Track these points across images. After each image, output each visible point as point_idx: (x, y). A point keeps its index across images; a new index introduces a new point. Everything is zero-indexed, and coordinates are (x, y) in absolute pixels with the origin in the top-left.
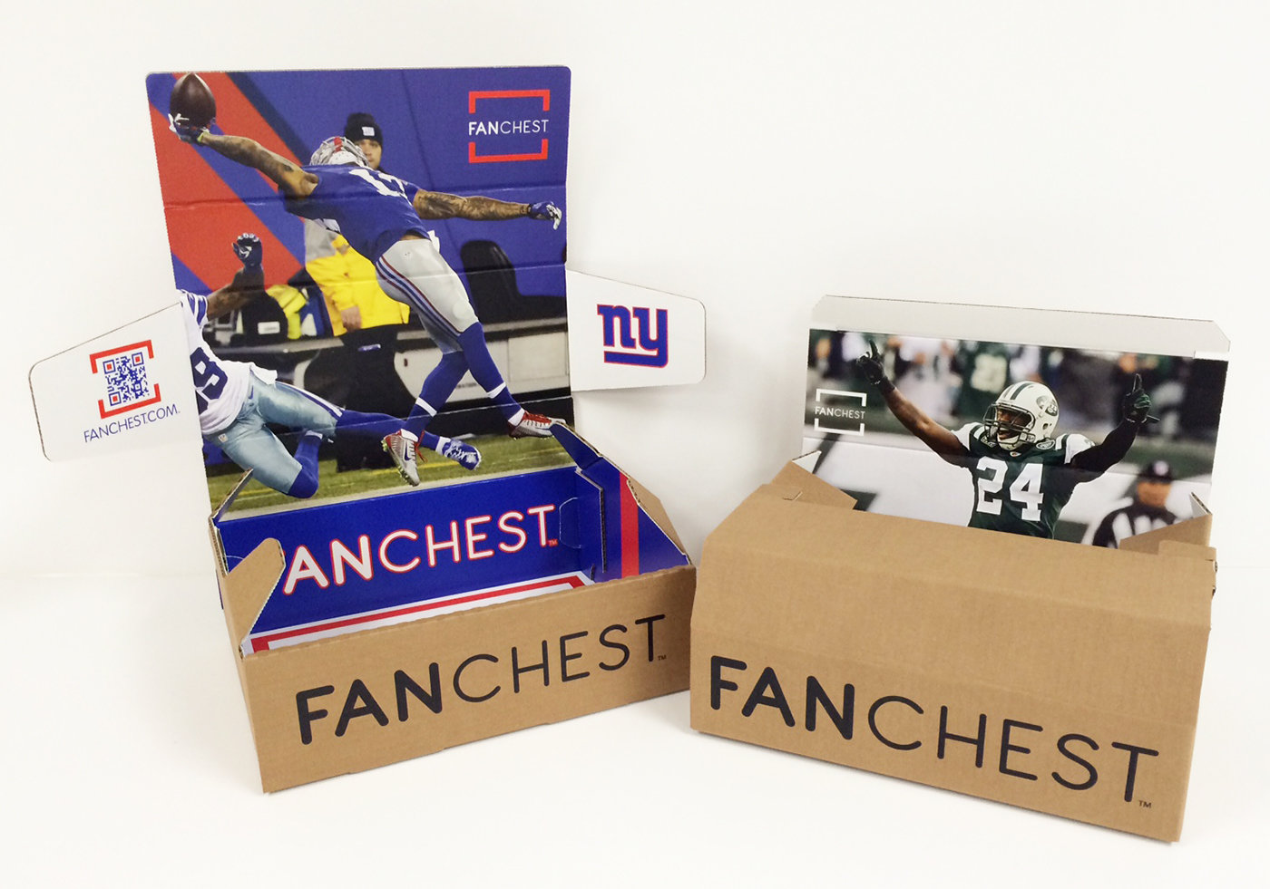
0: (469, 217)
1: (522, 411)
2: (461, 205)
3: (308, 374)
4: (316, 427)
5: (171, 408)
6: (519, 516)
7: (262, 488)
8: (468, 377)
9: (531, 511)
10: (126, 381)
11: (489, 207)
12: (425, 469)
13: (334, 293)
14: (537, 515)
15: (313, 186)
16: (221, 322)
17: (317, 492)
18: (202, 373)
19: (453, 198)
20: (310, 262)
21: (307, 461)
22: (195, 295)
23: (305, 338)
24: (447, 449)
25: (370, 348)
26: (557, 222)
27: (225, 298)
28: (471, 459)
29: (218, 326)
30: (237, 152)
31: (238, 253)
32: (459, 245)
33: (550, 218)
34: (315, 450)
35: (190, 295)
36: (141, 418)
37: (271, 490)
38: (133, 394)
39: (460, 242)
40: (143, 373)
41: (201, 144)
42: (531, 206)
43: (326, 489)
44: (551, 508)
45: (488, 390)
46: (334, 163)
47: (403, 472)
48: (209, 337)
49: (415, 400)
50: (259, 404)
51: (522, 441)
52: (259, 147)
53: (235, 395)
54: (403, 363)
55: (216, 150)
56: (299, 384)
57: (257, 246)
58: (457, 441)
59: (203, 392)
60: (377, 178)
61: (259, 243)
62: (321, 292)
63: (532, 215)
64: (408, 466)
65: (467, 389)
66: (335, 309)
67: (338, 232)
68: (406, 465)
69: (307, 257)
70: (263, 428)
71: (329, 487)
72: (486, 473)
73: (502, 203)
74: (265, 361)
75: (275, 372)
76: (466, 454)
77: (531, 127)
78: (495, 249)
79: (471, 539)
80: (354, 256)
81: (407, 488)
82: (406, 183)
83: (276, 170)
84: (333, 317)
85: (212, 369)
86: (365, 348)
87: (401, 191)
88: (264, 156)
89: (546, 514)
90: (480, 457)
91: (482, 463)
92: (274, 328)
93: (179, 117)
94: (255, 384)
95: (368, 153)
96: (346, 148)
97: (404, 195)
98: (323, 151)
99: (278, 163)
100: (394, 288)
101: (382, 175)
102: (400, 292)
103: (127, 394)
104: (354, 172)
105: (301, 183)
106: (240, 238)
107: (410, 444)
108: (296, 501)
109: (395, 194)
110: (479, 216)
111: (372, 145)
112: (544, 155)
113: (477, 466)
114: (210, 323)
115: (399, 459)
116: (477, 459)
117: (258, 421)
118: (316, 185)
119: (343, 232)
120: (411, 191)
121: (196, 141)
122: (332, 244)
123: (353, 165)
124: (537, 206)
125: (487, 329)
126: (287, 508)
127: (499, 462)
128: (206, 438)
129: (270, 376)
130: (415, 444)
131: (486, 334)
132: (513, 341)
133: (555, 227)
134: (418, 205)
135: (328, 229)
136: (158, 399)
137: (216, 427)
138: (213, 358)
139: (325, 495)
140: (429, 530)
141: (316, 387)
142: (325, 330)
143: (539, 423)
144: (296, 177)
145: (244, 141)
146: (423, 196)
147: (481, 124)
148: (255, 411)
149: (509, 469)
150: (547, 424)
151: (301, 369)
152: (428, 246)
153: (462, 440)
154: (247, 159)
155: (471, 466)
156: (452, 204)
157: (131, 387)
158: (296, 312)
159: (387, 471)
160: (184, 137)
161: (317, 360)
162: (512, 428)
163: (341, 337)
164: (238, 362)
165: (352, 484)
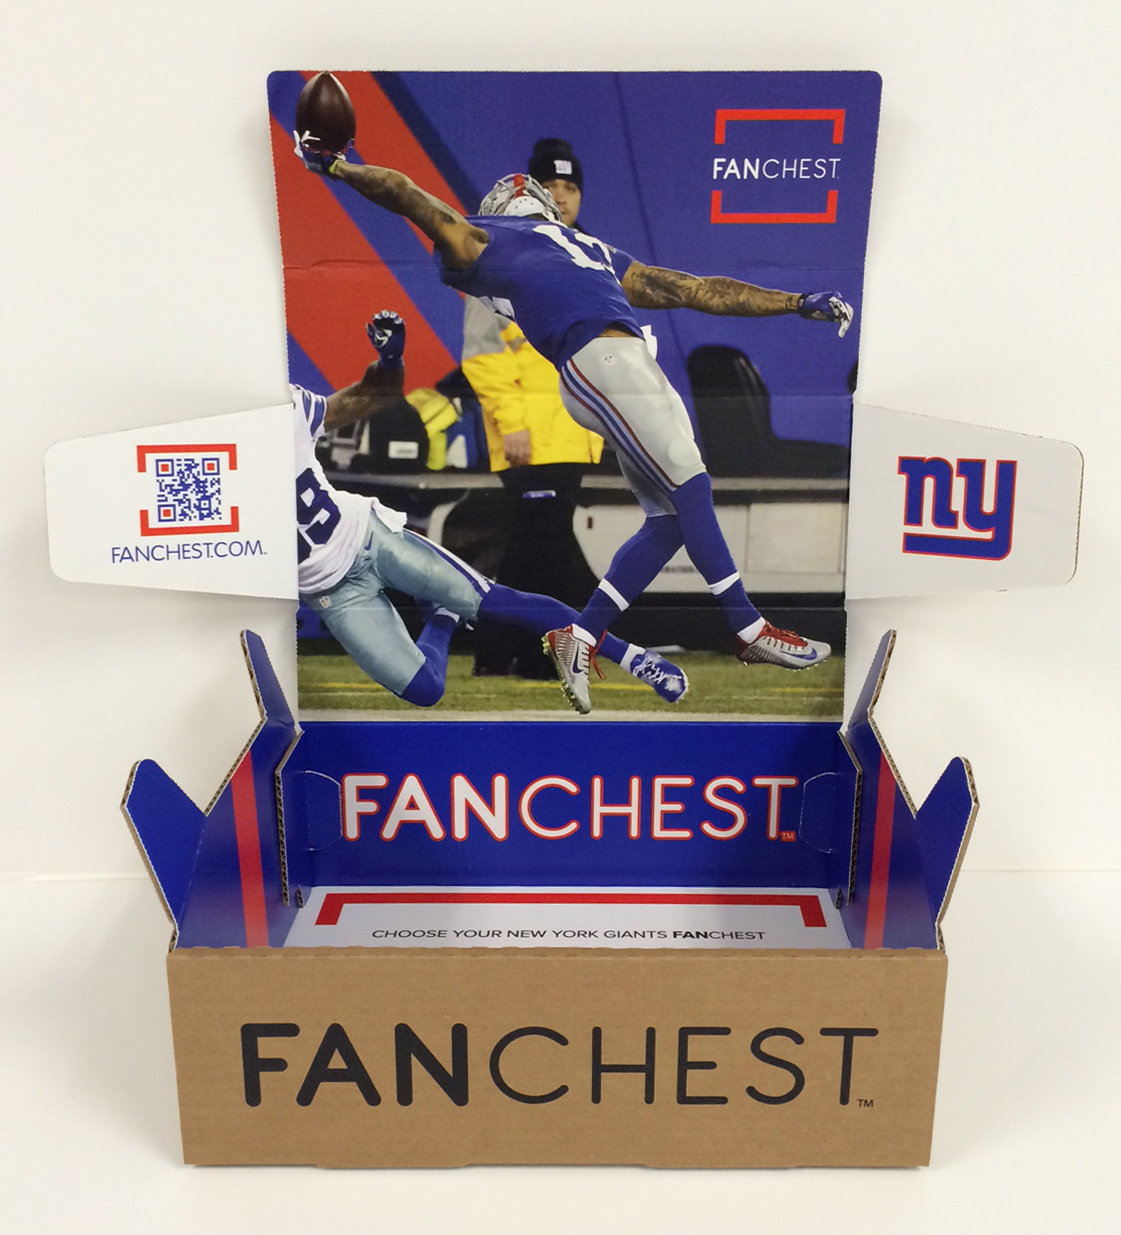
0: (705, 309)
1: (761, 622)
2: (694, 289)
3: (450, 523)
4: (453, 605)
5: (253, 545)
6: (739, 787)
7: (366, 682)
8: (681, 557)
9: (759, 781)
10: (188, 492)
11: (738, 294)
12: (602, 690)
13: (497, 408)
14: (767, 789)
15: (481, 247)
16: (341, 435)
17: (441, 700)
18: (309, 504)
19: (683, 277)
20: (470, 359)
21: (432, 651)
22: (312, 394)
23: (451, 470)
24: (639, 663)
25: (540, 494)
26: (845, 325)
27: (349, 401)
28: (673, 685)
29: (337, 440)
30: (382, 190)
31: (372, 337)
32: (687, 352)
33: (834, 319)
34: (447, 637)
35: (307, 392)
36: (203, 549)
37: (381, 686)
38: (197, 513)
39: (688, 349)
40: (216, 487)
41: (334, 177)
42: (804, 297)
43: (456, 699)
44: (791, 782)
45: (711, 580)
46: (512, 214)
47: (569, 689)
48: (323, 455)
49: (599, 582)
50: (378, 559)
51: (758, 668)
52: (411, 184)
53: (348, 541)
54: (585, 524)
55: (353, 186)
56: (434, 538)
57: (399, 330)
58: (654, 654)
59: (307, 532)
60: (573, 240)
61: (401, 326)
62: (480, 405)
63: (805, 311)
64: (577, 681)
65: (679, 576)
66: (497, 431)
67: (510, 318)
68: (573, 680)
69: (466, 352)
70: (380, 595)
71: (459, 695)
72: (694, 711)
73: (759, 290)
74: (393, 498)
75: (405, 514)
76: (666, 676)
77: (812, 169)
78: (742, 361)
79: (659, 807)
80: (530, 355)
81: (572, 716)
82: (615, 250)
83: (432, 220)
84: (493, 444)
85: (323, 500)
86: (533, 494)
87: (607, 263)
88: (415, 197)
89: (783, 789)
90: (687, 684)
91: (689, 695)
92: (410, 451)
93: (307, 135)
94: (375, 528)
95: (562, 200)
96: (530, 191)
97: (611, 270)
98: (498, 195)
99: (435, 210)
100: (583, 408)
101: (580, 237)
102: (593, 416)
103: (187, 510)
104: (540, 229)
105: (465, 241)
106: (377, 316)
107: (583, 649)
108: (410, 708)
109: (598, 266)
110: (722, 308)
111: (568, 188)
112: (830, 216)
113: (682, 697)
114: (327, 434)
115: (565, 669)
116: (683, 688)
117: (374, 584)
118: (486, 245)
119: (520, 318)
120: (621, 264)
121: (329, 174)
122: (502, 336)
123: (539, 218)
124: (814, 298)
125: (717, 484)
126: (398, 716)
127: (716, 696)
128: (305, 600)
129: (397, 519)
130: (591, 649)
131: (716, 493)
132: (757, 509)
133: (841, 333)
134: (630, 285)
135: (498, 312)
136: (234, 527)
137: (318, 585)
138: (325, 485)
139: (453, 707)
140: (597, 783)
141: (460, 543)
142: (479, 461)
143: (786, 645)
144: (459, 232)
145: (390, 174)
146: (638, 272)
147: (733, 162)
148: (371, 569)
149: (730, 711)
150: (799, 648)
151: (440, 514)
152: (639, 349)
153: (663, 654)
154: (392, 201)
155: (672, 697)
156: (680, 287)
157: (194, 501)
158: (442, 431)
159: (546, 684)
160: (313, 164)
161: (465, 502)
162: (743, 645)
163: (501, 474)
164: (358, 496)
165: (493, 696)
